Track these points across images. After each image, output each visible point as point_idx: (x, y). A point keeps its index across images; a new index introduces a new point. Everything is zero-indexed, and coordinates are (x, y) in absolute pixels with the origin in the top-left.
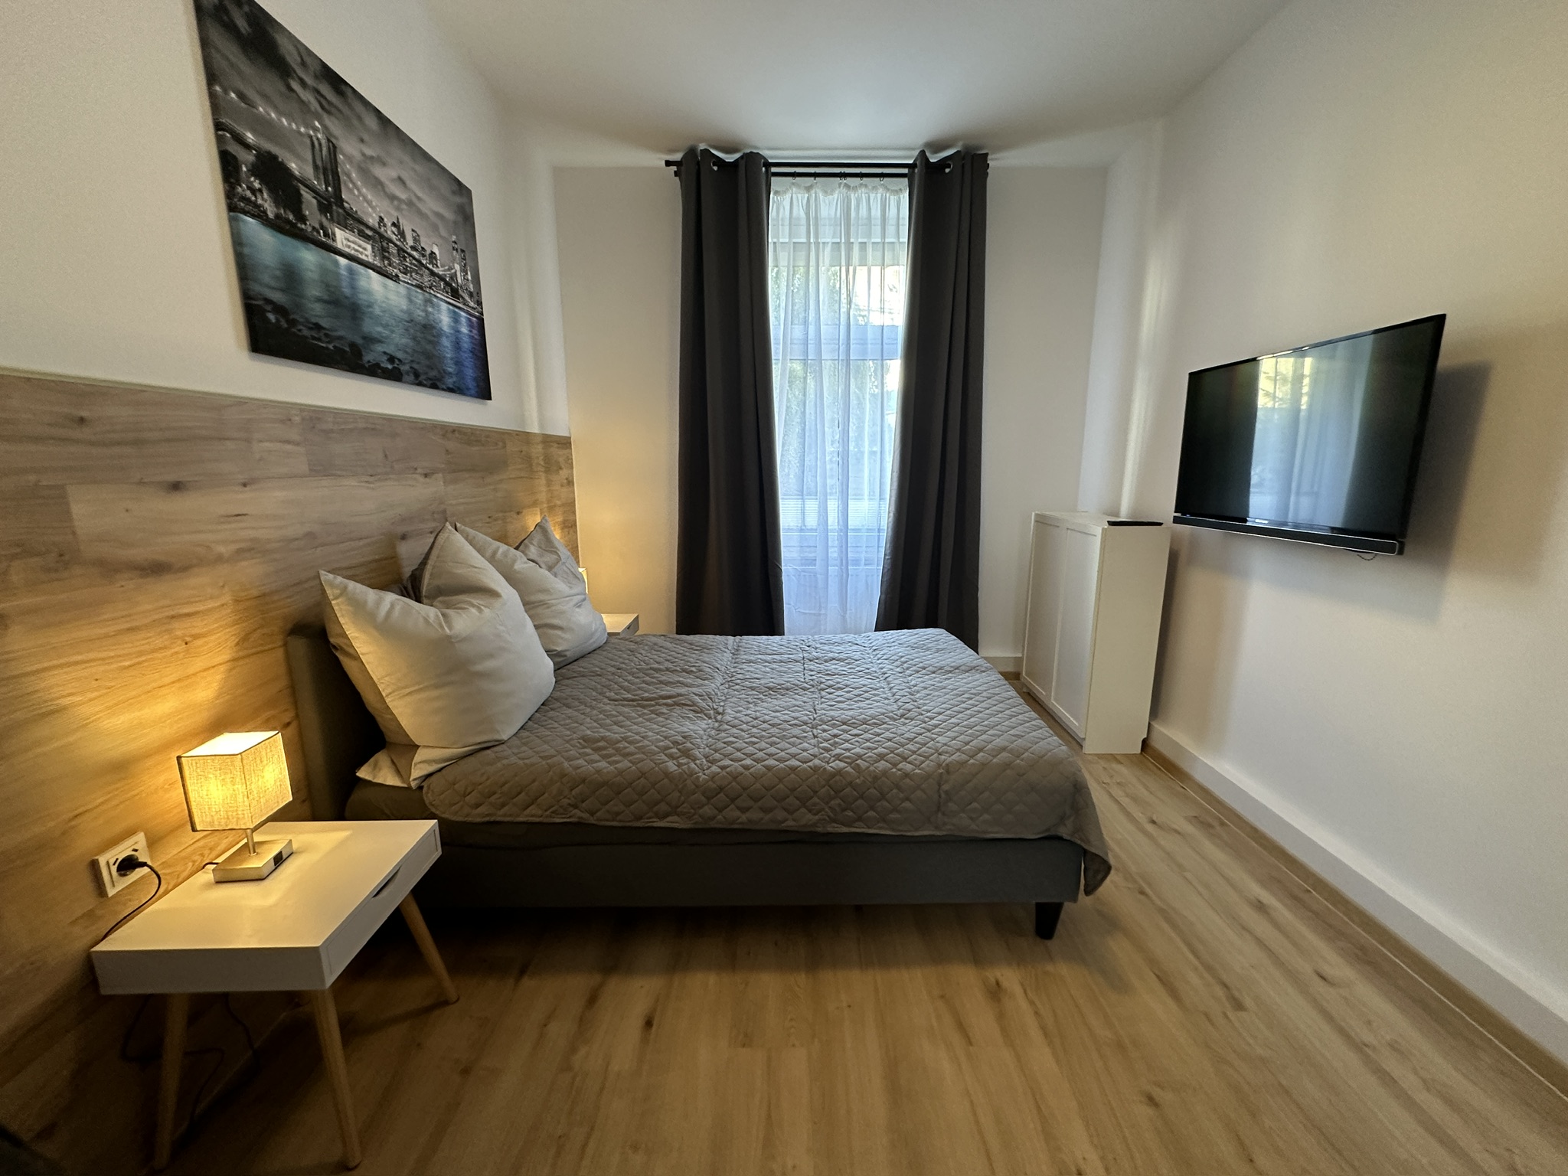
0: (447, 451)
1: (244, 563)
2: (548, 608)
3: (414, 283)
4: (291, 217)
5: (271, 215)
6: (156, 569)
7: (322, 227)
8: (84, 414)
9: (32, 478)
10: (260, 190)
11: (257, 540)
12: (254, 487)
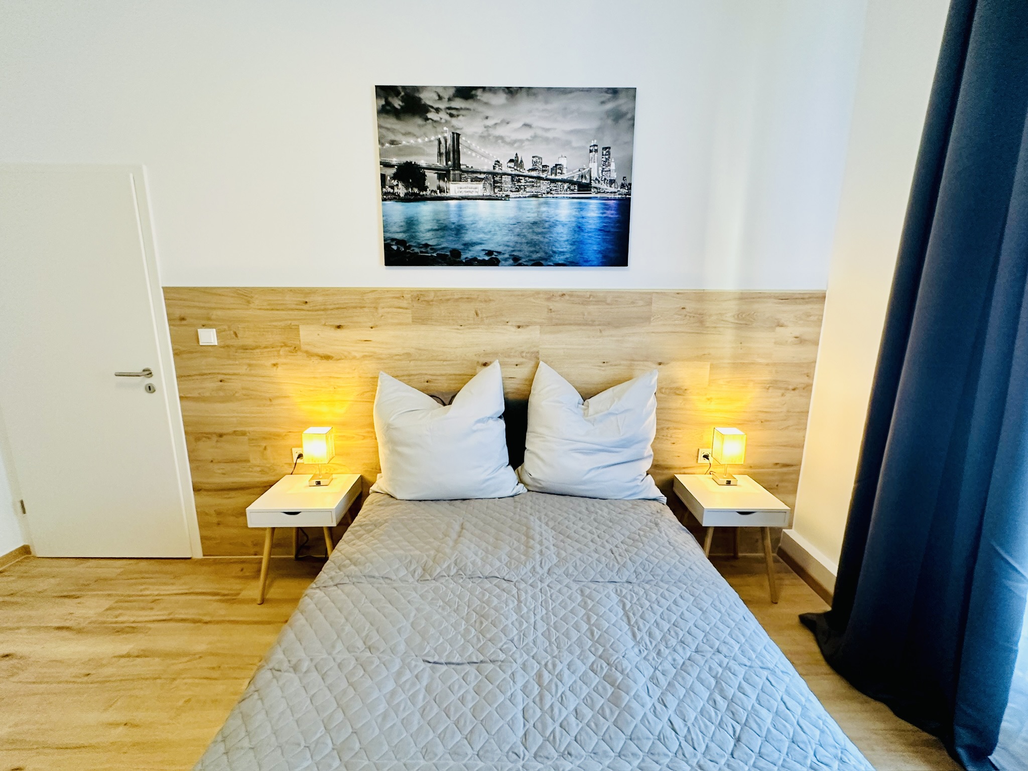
0: (551, 310)
1: (366, 362)
3: (528, 194)
4: (416, 190)
5: (402, 195)
6: (327, 358)
7: (439, 188)
8: (307, 300)
9: (290, 322)
10: (397, 185)
11: (375, 353)
12: (377, 329)
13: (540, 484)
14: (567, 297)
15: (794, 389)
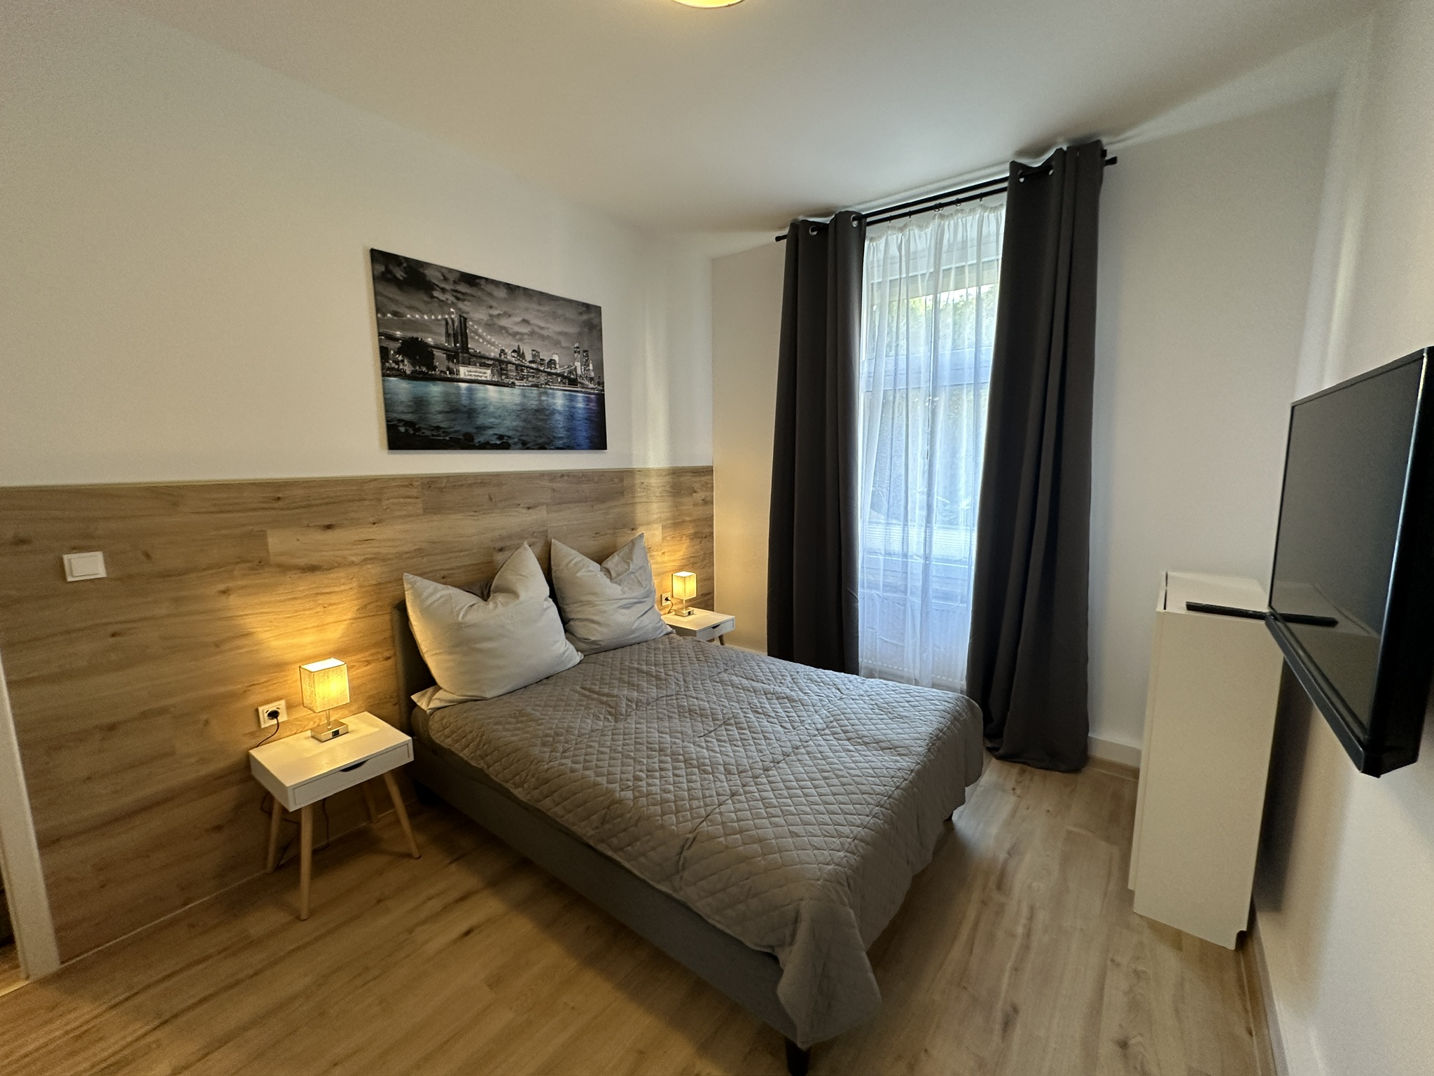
0: (554, 490)
1: (368, 566)
2: (593, 606)
3: (530, 384)
4: (424, 369)
5: (408, 372)
6: (312, 569)
7: (448, 369)
8: (280, 495)
9: (251, 527)
10: (403, 361)
11: (379, 553)
12: (380, 525)
13: (600, 645)
14: (566, 478)
15: (705, 537)
